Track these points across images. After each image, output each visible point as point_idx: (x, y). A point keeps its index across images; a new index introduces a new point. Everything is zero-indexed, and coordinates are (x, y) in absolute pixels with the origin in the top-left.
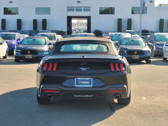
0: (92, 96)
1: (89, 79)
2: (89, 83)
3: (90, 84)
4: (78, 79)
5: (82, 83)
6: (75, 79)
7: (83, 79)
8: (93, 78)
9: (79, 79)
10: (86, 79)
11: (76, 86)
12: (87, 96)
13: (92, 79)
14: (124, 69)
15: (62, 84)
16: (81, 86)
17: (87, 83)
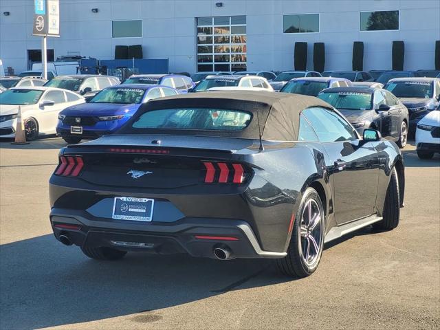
0: (151, 246)
1: (147, 200)
2: (144, 211)
3: (147, 214)
4: (121, 198)
5: (130, 210)
6: (115, 199)
7: (134, 200)
8: (156, 200)
9: (124, 199)
10: (139, 200)
11: (115, 217)
12: (142, 245)
13: (153, 200)
14: (242, 179)
15: (87, 210)
16: (125, 218)
17: (140, 211)
